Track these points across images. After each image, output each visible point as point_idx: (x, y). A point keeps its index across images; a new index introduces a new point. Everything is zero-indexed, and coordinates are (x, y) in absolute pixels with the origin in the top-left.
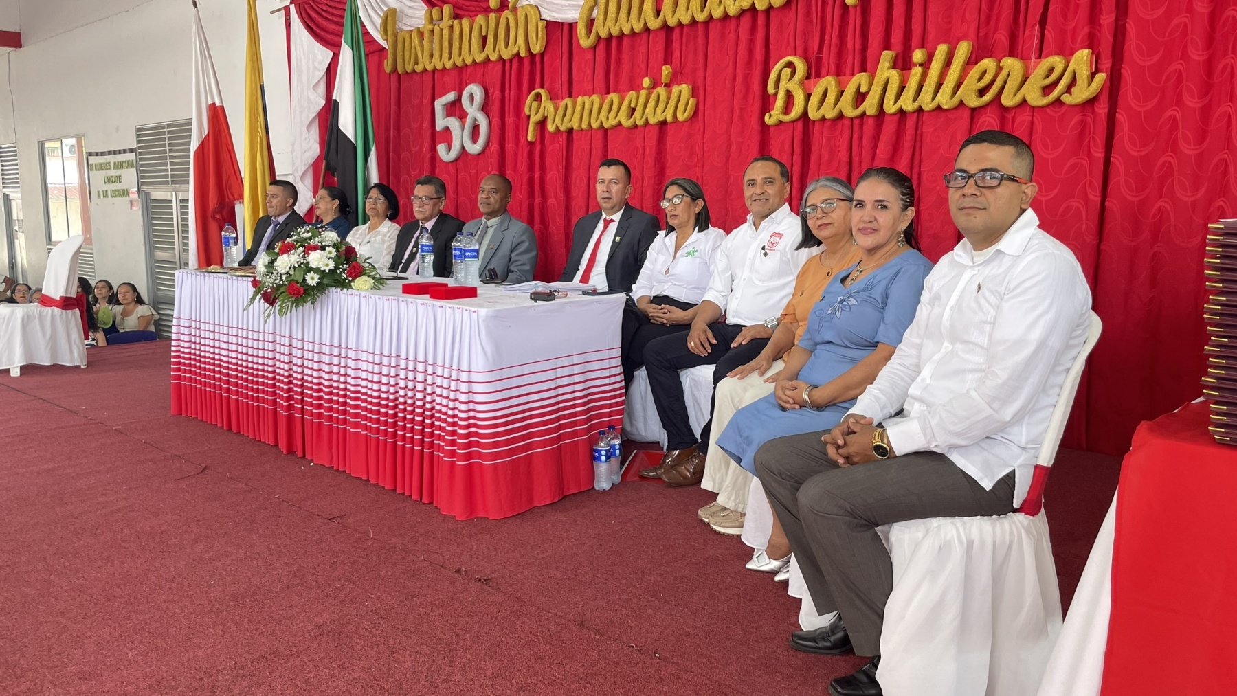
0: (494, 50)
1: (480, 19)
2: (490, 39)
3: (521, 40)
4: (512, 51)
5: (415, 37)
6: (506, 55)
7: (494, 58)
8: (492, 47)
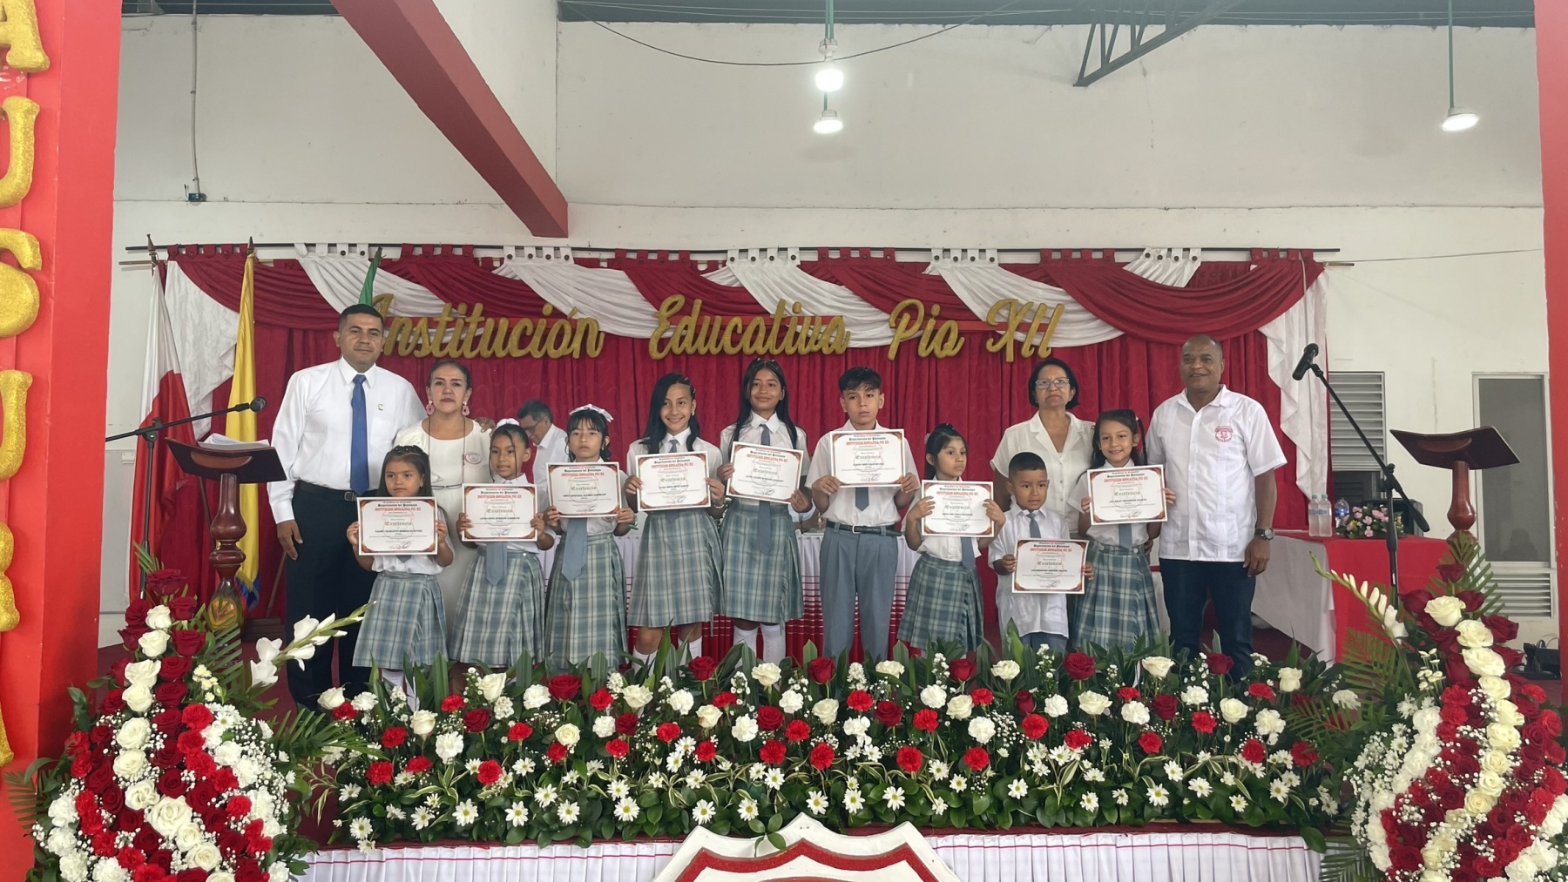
0: (540, 349)
1: (526, 322)
2: (537, 339)
3: (576, 345)
4: (563, 350)
5: (422, 324)
6: (553, 354)
7: (538, 355)
8: (537, 346)
